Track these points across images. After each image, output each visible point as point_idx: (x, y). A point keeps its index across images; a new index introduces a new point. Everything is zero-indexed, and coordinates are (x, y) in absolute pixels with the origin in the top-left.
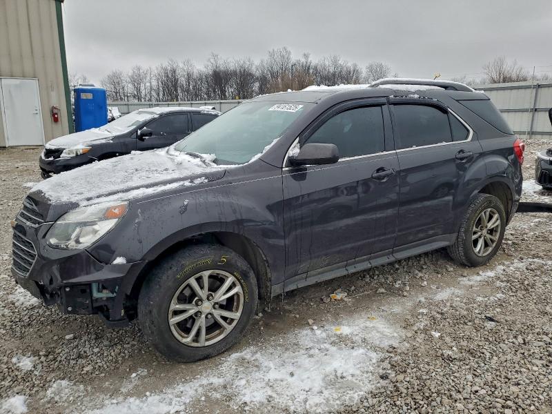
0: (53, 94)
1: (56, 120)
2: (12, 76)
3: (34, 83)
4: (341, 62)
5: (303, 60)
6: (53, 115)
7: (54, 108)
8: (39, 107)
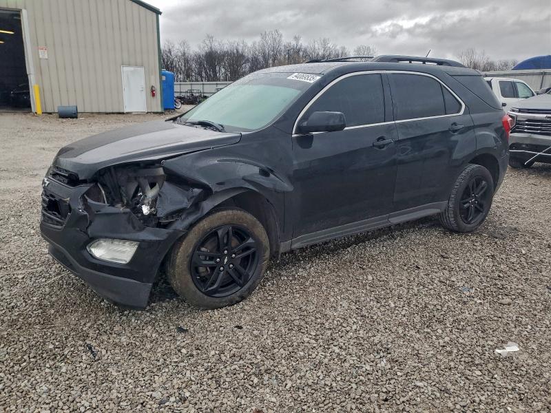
0: (153, 77)
1: (153, 95)
2: (129, 65)
3: (142, 70)
4: (329, 45)
5: (293, 43)
6: (152, 91)
7: (152, 87)
8: (144, 86)
